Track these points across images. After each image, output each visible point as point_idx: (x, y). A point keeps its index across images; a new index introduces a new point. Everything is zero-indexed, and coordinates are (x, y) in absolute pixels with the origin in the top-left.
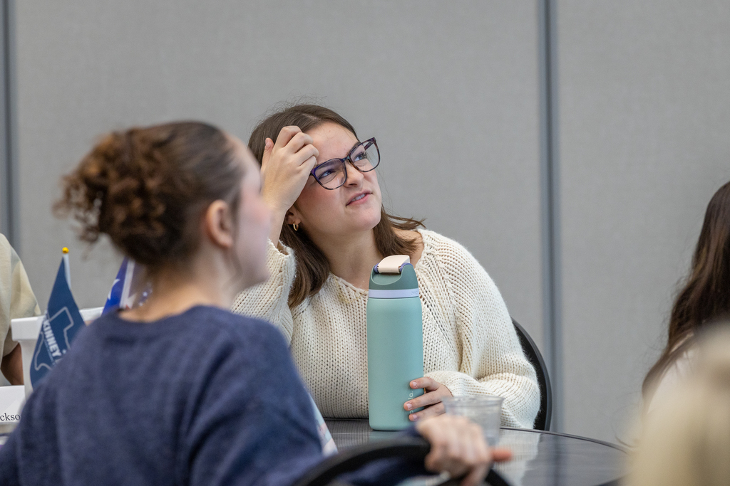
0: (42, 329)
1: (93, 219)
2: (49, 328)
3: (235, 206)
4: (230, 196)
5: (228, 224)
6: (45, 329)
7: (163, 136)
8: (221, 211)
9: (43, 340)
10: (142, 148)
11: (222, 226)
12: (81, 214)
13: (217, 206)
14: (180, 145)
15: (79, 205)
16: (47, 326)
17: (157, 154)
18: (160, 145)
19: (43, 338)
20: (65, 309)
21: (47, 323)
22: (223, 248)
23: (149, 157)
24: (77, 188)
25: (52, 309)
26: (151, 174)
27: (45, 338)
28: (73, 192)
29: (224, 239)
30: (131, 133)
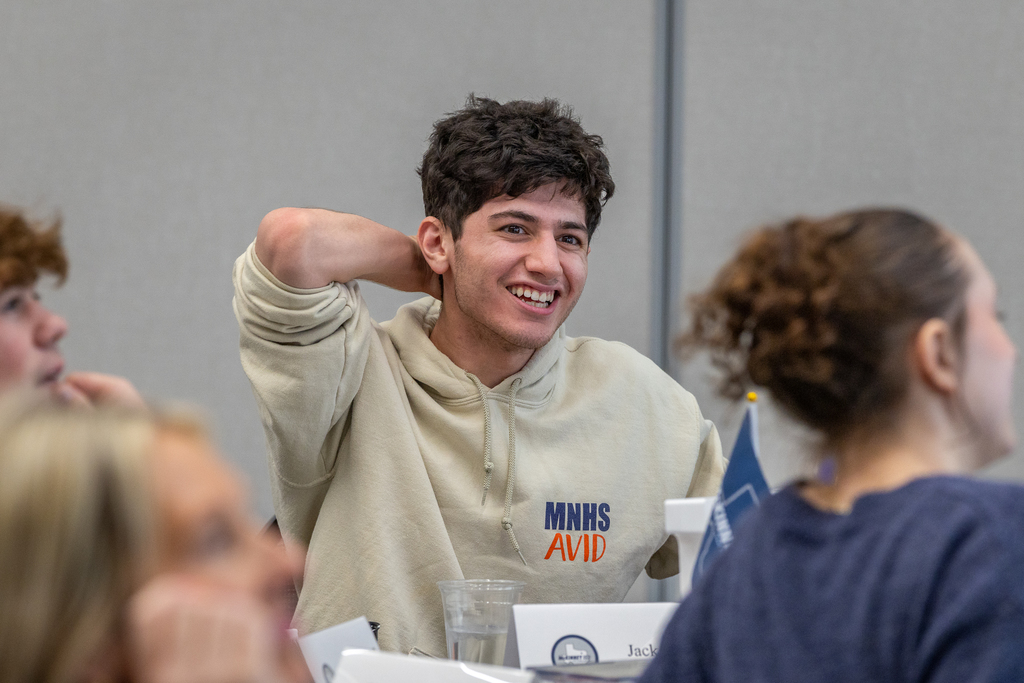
0: (712, 518)
1: (737, 361)
2: (723, 516)
3: (959, 328)
4: (952, 312)
5: (951, 356)
6: (718, 517)
7: (843, 226)
8: (939, 337)
9: (713, 534)
10: (810, 245)
11: (942, 362)
12: (721, 355)
13: (932, 329)
14: (870, 239)
15: (715, 344)
16: (720, 513)
17: (834, 255)
18: (840, 239)
19: (712, 530)
20: (748, 487)
21: (720, 508)
22: (943, 393)
23: (820, 257)
24: (713, 316)
25: (729, 487)
26: (823, 283)
27: (717, 532)
28: (706, 321)
29: (944, 378)
30: (793, 226)
